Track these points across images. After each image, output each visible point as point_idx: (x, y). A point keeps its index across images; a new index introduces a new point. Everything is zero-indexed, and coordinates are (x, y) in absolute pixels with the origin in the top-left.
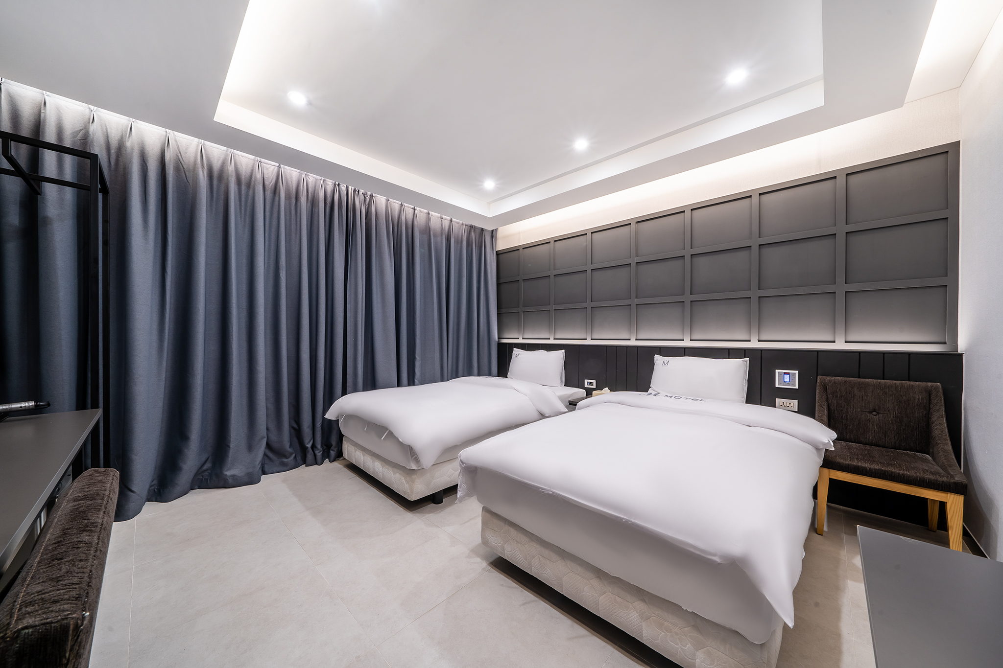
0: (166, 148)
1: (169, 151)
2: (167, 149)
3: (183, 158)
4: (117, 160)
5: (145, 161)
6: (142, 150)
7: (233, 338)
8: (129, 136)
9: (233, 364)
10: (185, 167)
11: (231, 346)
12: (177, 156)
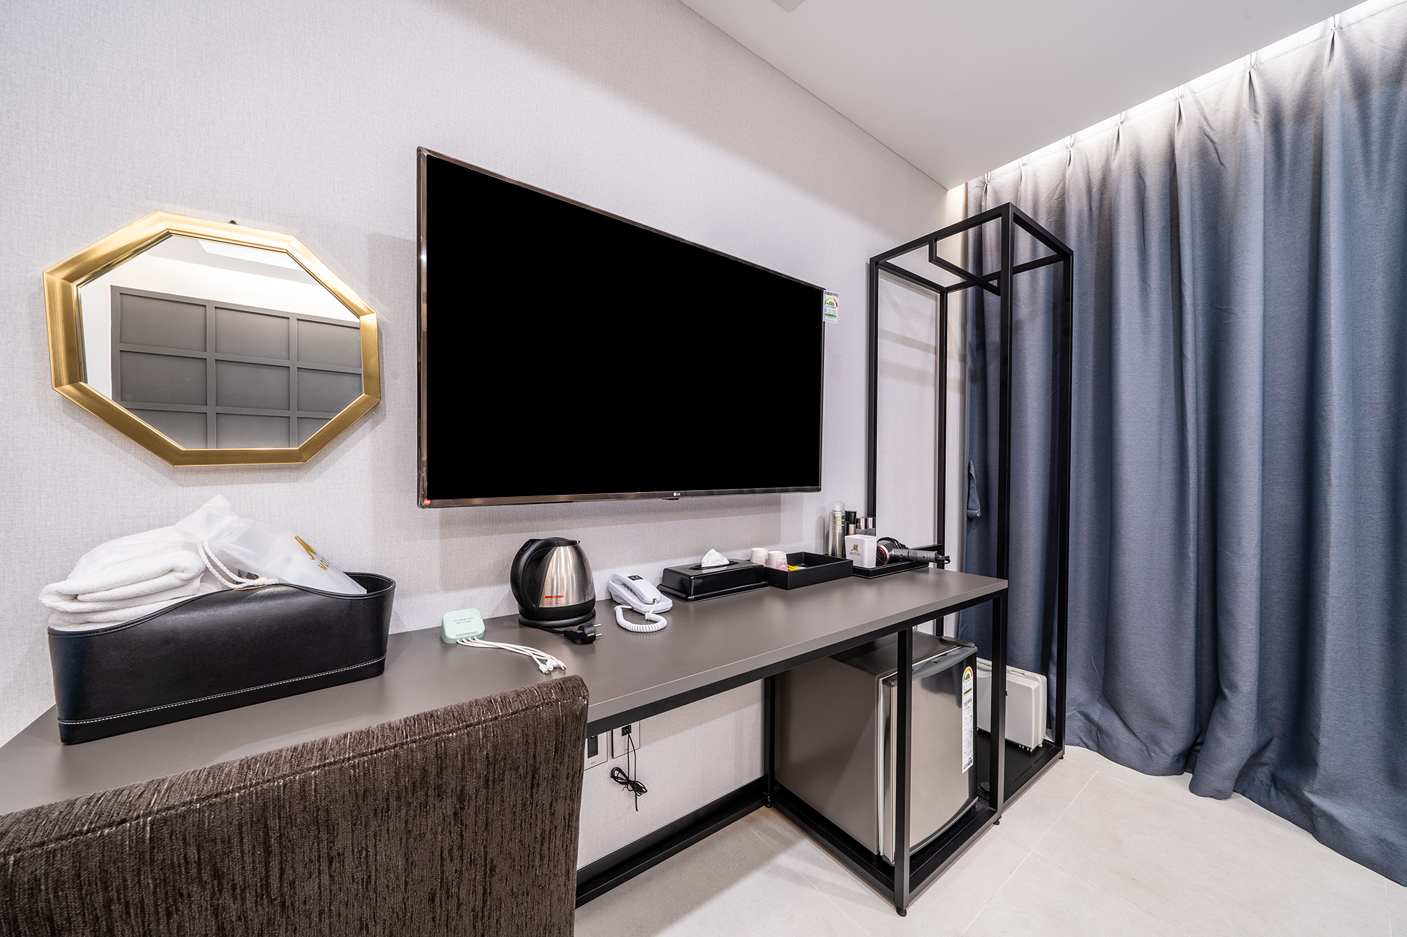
0: (1176, 129)
1: (1181, 130)
2: (1178, 129)
3: (1212, 125)
4: (1101, 200)
5: (1142, 175)
6: (1138, 160)
7: (1329, 480)
8: (1116, 150)
9: (1329, 542)
10: (1215, 139)
11: (1325, 500)
12: (1201, 128)
